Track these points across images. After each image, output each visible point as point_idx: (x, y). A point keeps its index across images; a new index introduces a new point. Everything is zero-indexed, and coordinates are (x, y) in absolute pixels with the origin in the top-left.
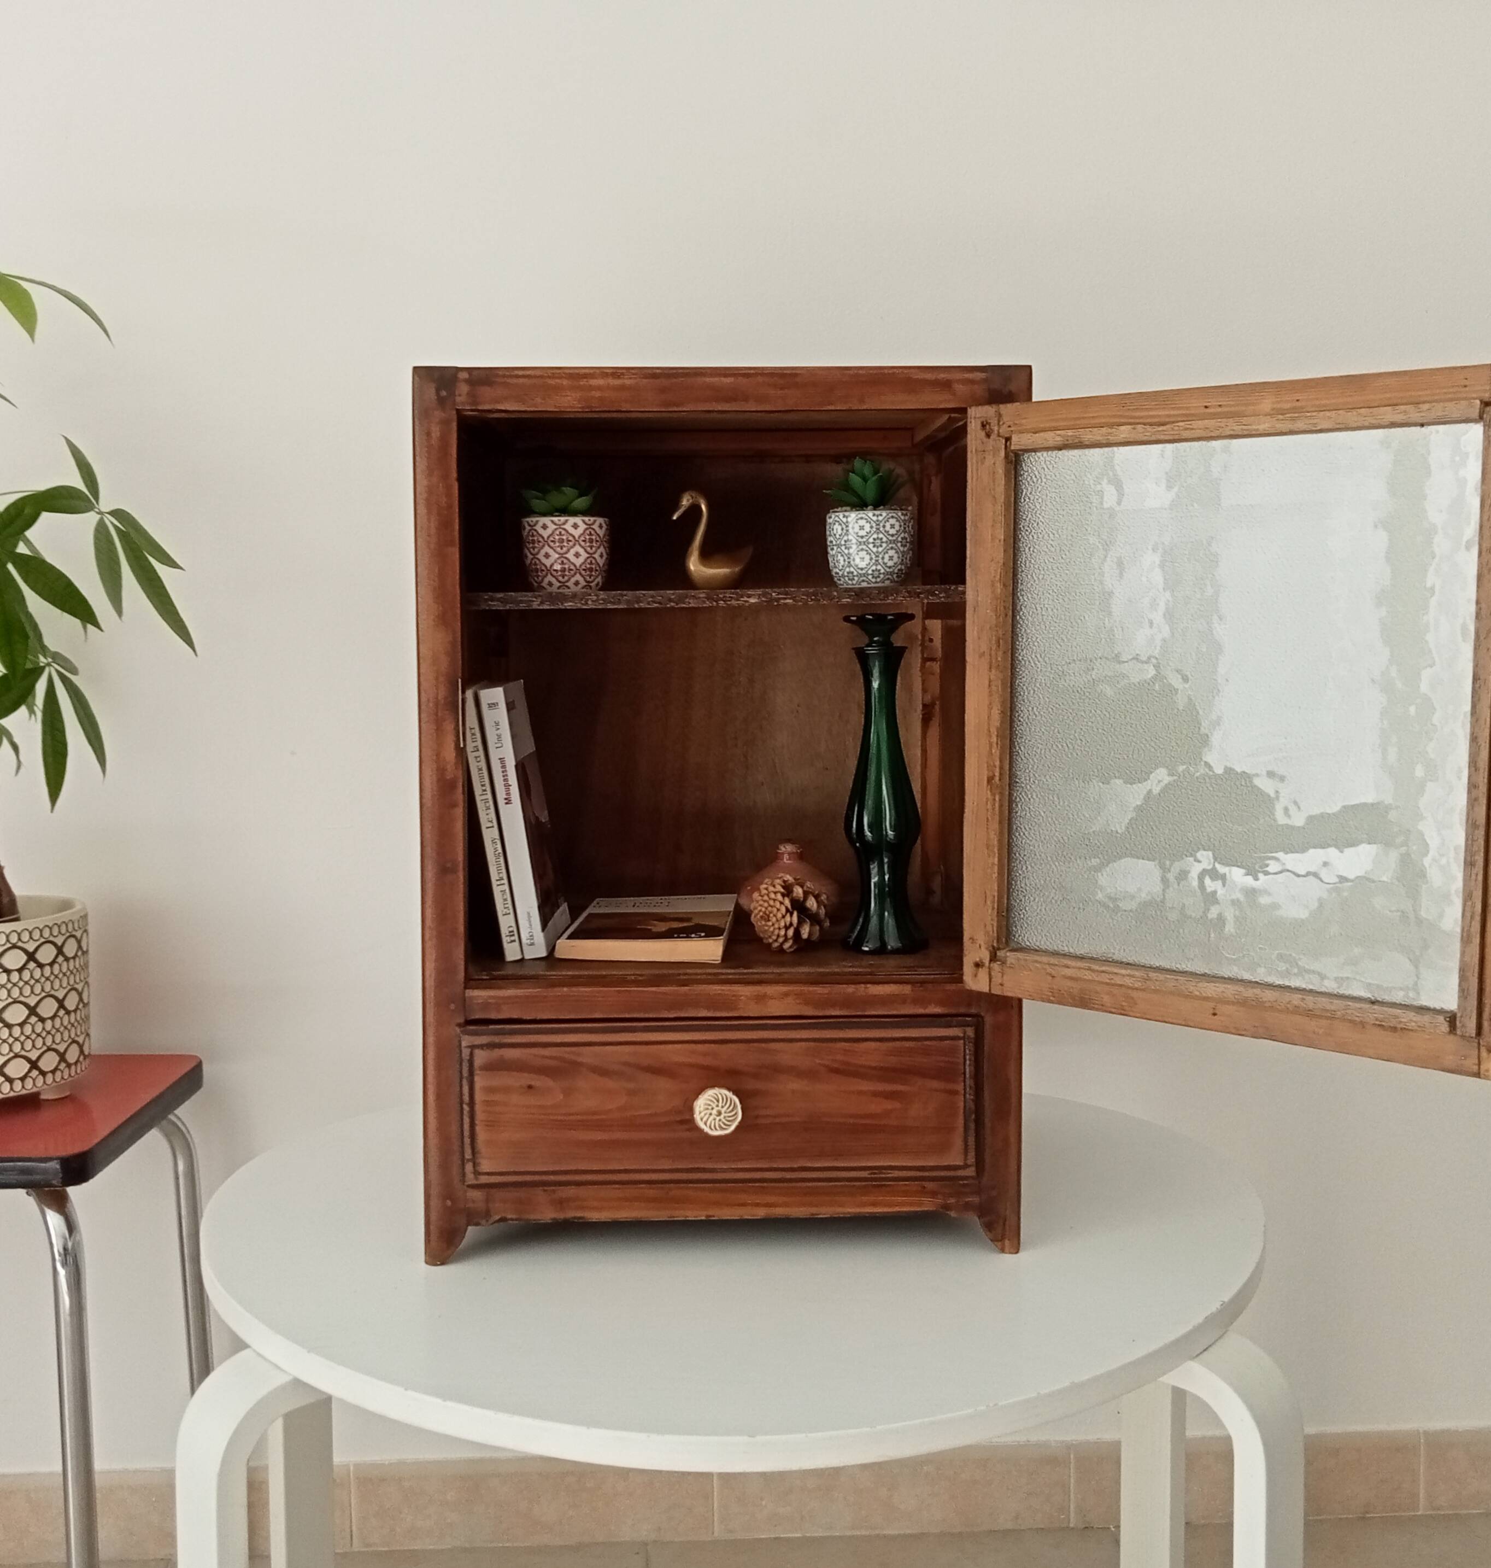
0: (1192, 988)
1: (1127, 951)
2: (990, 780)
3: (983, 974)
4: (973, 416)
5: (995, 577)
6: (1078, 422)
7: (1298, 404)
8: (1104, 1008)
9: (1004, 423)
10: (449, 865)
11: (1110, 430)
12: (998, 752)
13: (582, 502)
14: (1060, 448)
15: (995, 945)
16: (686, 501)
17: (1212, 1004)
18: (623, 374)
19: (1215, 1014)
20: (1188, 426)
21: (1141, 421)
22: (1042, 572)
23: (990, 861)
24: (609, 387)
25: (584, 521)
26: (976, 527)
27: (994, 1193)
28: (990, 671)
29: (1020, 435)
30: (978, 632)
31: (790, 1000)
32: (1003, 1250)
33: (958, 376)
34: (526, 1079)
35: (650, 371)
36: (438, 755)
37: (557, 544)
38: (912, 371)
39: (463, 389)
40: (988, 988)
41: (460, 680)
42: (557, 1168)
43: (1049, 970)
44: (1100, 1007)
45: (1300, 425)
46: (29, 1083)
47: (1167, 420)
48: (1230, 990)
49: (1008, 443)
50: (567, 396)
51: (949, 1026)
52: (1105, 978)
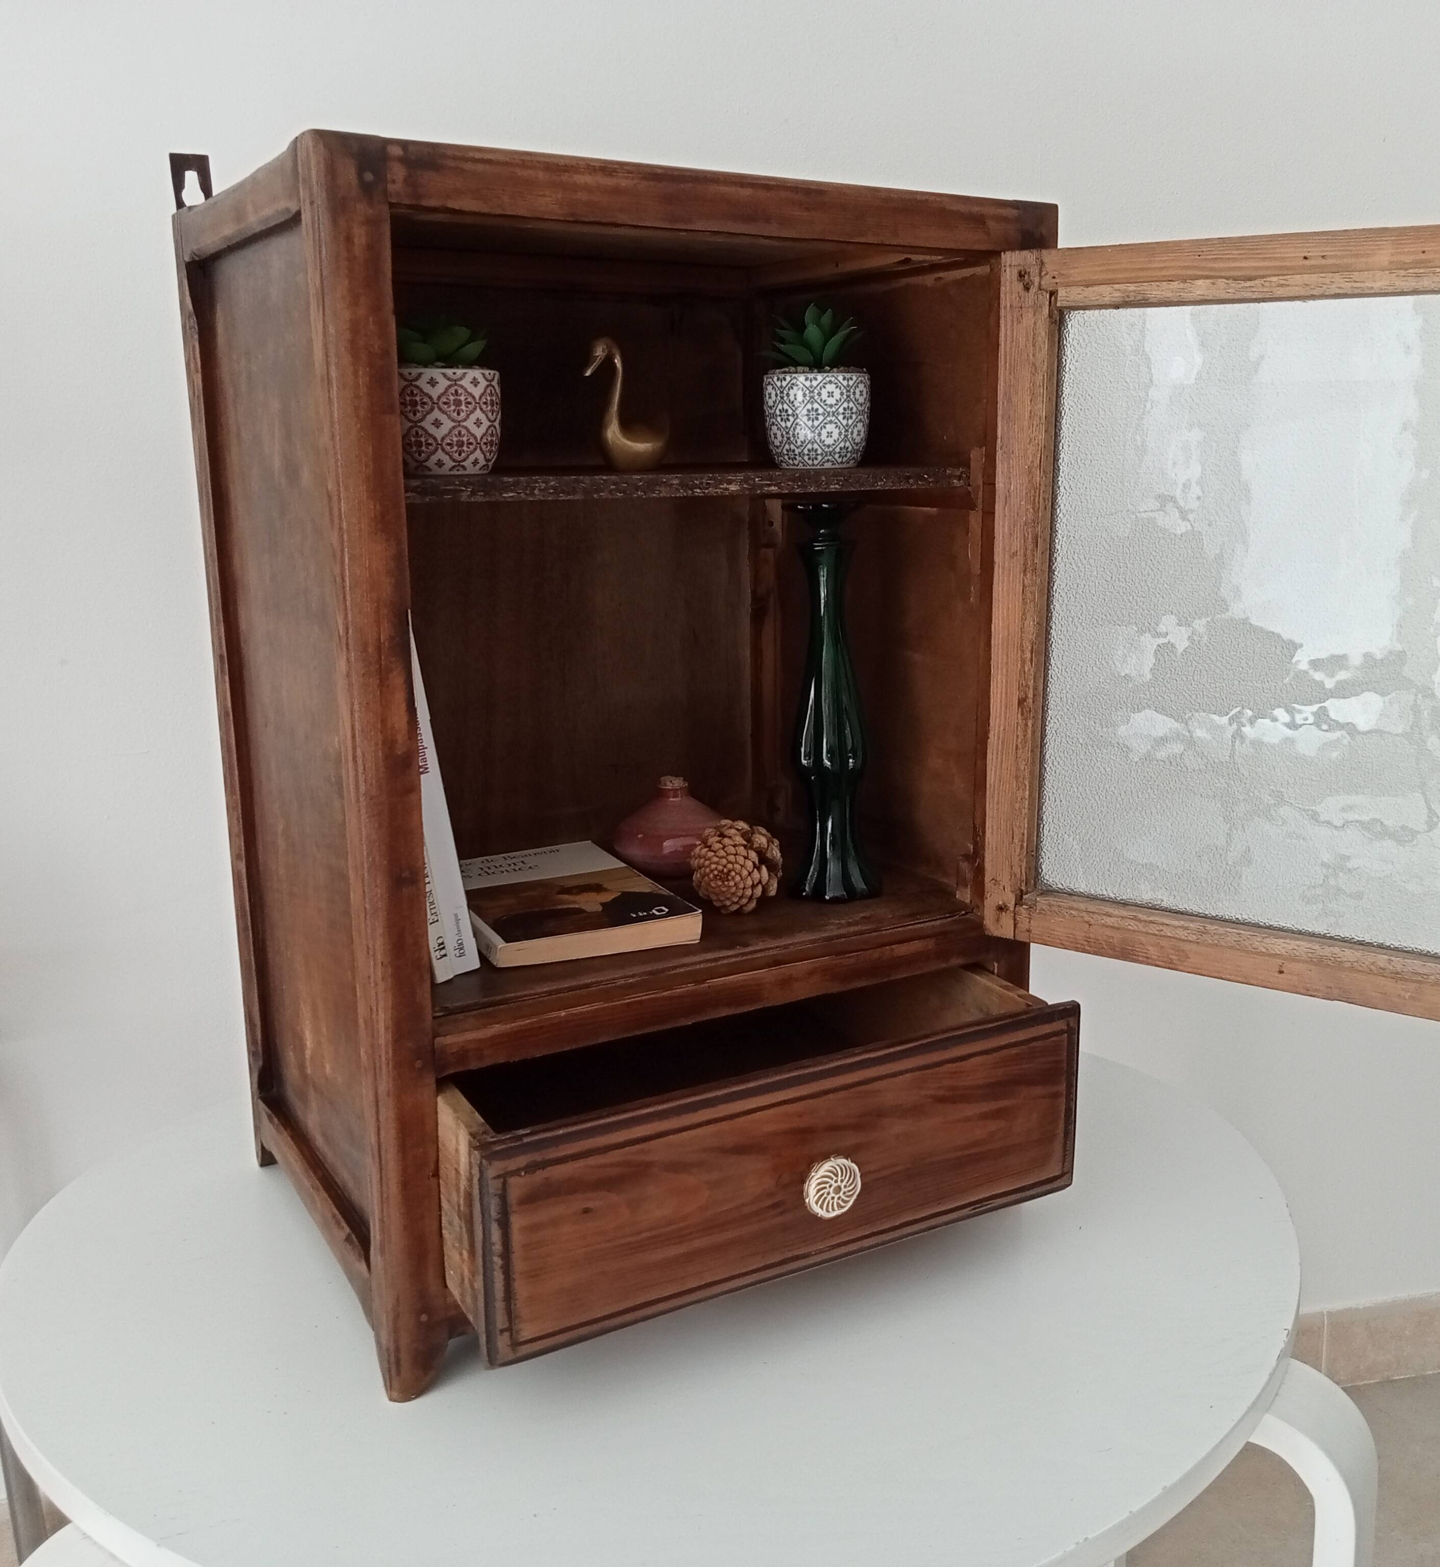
0: (1257, 943)
1: (1178, 898)
2: (1021, 702)
3: (1007, 920)
4: (1008, 264)
5: (1032, 462)
6: (1141, 274)
7: (1423, 256)
8: (1150, 961)
9: (1046, 274)
10: (406, 874)
11: (1182, 285)
12: (1032, 670)
14: (1117, 307)
15: (1023, 888)
16: (600, 352)
17: (1280, 961)
19: (1281, 972)
20: (1282, 282)
21: (1223, 274)
22: (1089, 457)
23: (1019, 794)
24: (598, 188)
25: (484, 372)
26: (1010, 400)
28: (1025, 575)
29: (1069, 289)
30: (1010, 528)
33: (992, 211)
34: (580, 1201)
36: (384, 721)
37: (453, 408)
39: (398, 172)
40: (1012, 935)
41: (409, 611)
43: (1087, 918)
44: (1145, 960)
45: (1426, 283)
47: (1254, 273)
48: (1302, 947)
49: (1053, 298)
50: (544, 196)
52: (1153, 929)
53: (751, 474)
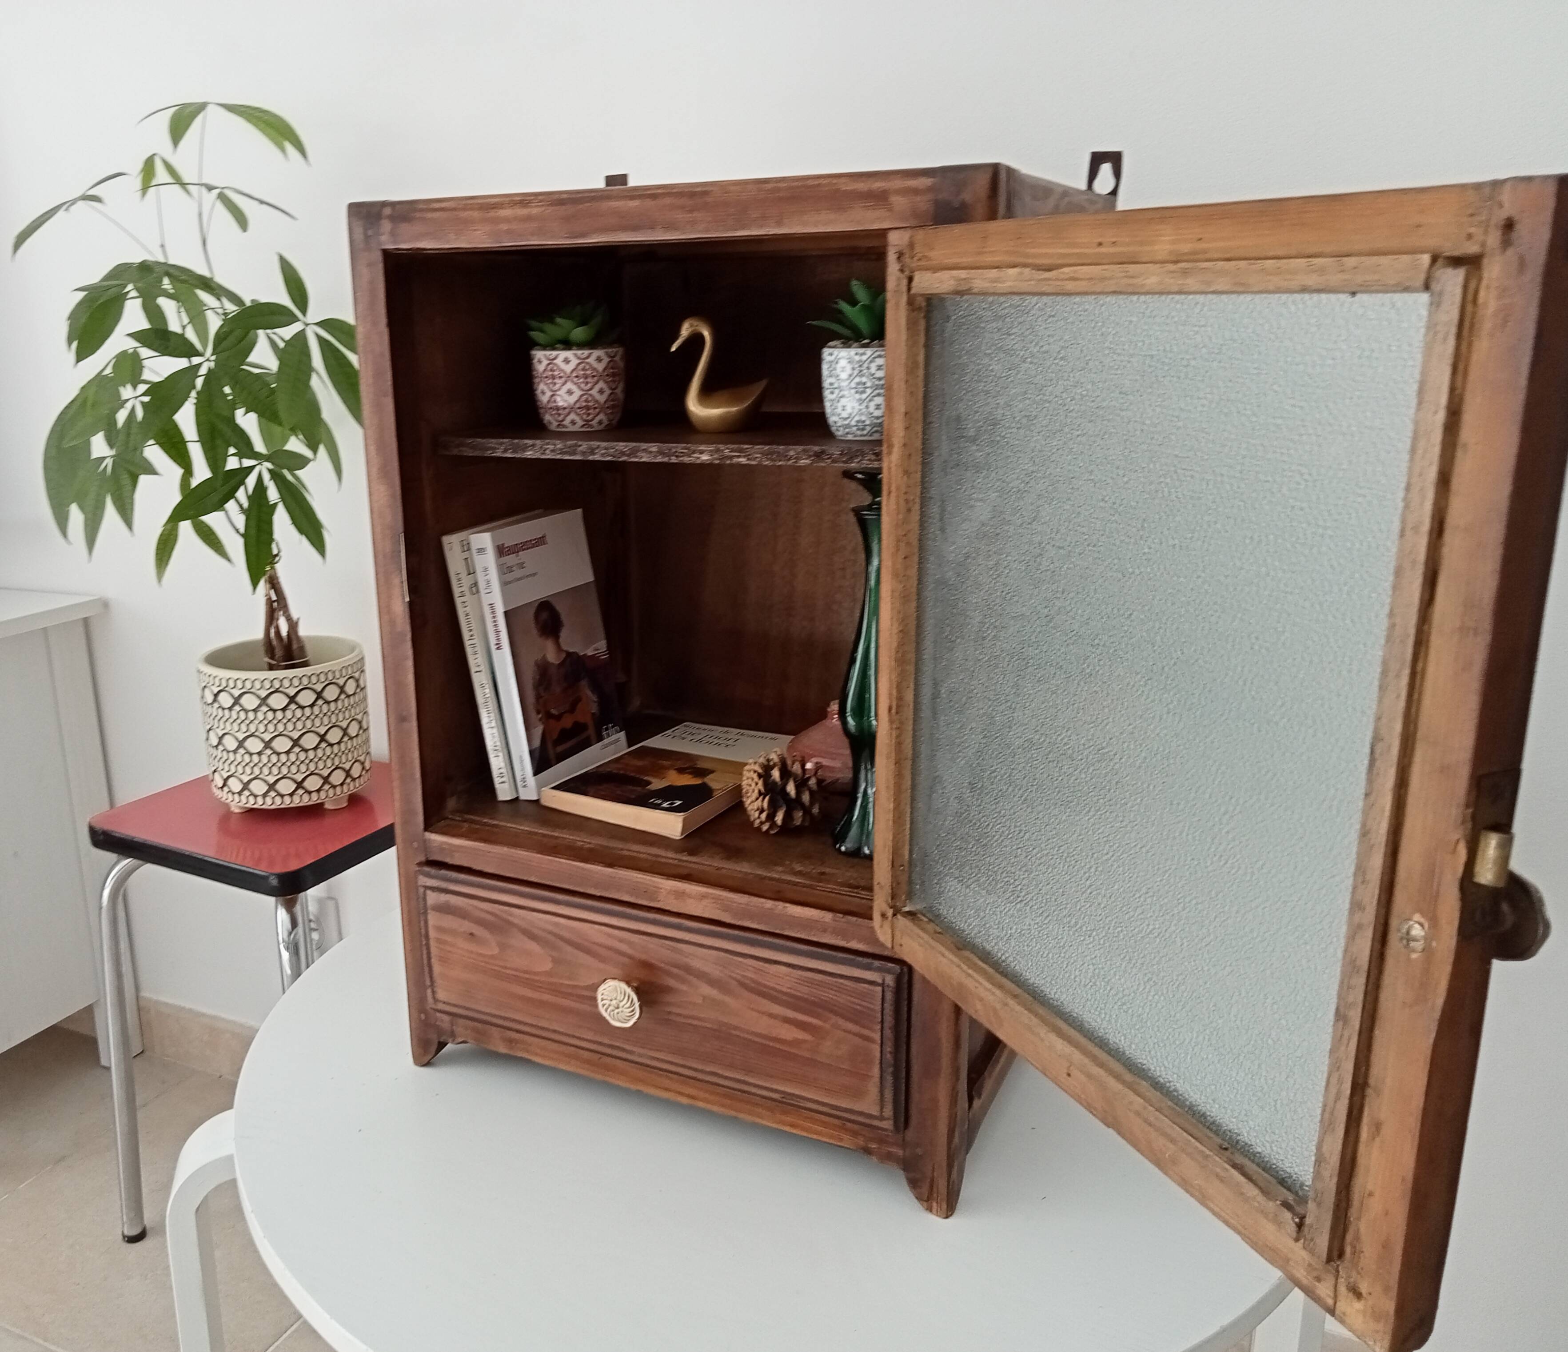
3: (888, 928)
4: (897, 243)
7: (1199, 245)
9: (915, 256)
13: (579, 333)
16: (686, 330)
17: (1066, 1063)
18: (530, 202)
19: (1069, 1075)
24: (516, 219)
25: (575, 355)
27: (919, 1151)
29: (922, 274)
31: (705, 902)
32: (930, 1209)
33: (898, 184)
34: (467, 926)
35: (557, 196)
36: (389, 607)
38: (843, 180)
39: (387, 226)
40: (891, 944)
42: (497, 1013)
46: (296, 799)
49: (911, 284)
50: (477, 230)
51: (868, 968)
53: (721, 447)
